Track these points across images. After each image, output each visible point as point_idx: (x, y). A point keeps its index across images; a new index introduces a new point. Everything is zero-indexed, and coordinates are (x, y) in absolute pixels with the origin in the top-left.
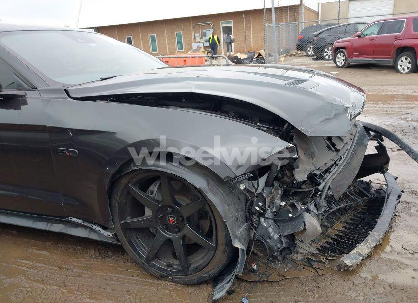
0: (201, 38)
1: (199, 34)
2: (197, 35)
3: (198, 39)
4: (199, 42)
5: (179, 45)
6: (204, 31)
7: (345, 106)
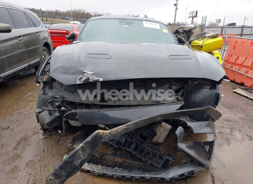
7: (84, 71)
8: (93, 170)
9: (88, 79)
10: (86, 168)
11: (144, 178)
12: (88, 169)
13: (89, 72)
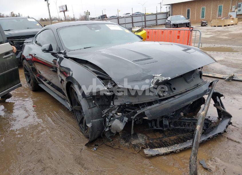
0: (236, 9)
1: (235, 6)
2: (233, 6)
3: (233, 10)
4: (234, 11)
5: (219, 13)
6: (239, 3)
7: (154, 75)
8: (175, 150)
9: (158, 80)
10: (169, 151)
11: (209, 138)
12: (171, 151)
13: (158, 75)
